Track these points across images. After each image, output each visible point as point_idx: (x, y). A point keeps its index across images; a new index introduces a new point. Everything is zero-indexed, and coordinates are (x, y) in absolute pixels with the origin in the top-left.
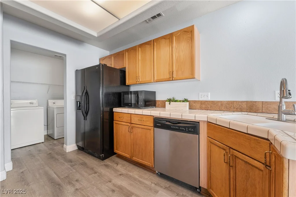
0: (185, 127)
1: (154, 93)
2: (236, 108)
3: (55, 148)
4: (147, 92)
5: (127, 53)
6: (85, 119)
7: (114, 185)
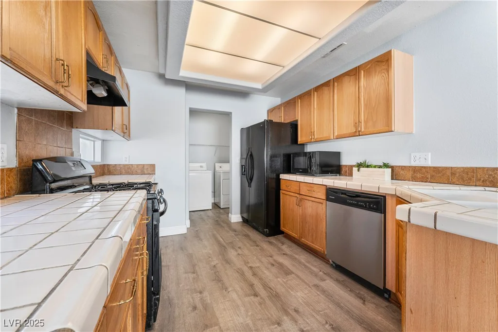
0: (365, 202)
1: (338, 155)
2: (482, 179)
3: (222, 216)
4: (322, 154)
5: (299, 100)
6: (250, 186)
7: (275, 261)
